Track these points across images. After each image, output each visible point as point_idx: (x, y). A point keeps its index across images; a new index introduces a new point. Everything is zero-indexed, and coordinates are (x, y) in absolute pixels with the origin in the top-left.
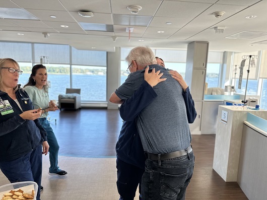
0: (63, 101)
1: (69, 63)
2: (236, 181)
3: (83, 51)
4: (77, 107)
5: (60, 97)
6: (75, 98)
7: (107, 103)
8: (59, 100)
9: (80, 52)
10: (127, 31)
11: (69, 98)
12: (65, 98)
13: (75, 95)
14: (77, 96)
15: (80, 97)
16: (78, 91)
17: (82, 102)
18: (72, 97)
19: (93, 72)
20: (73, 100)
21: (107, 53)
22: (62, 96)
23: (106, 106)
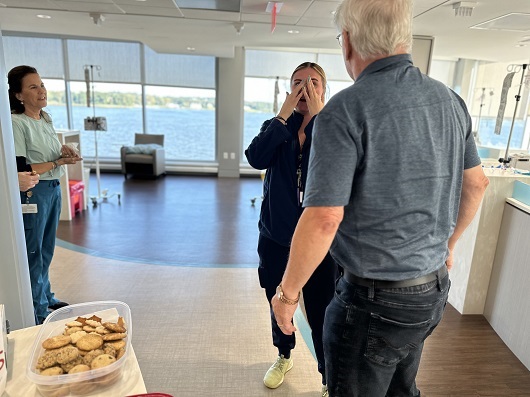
0: (131, 158)
1: (139, 81)
2: (481, 313)
3: (168, 55)
4: (159, 171)
5: (125, 151)
6: (153, 154)
7: (217, 164)
8: (123, 157)
9: (162, 57)
10: (269, 10)
11: (142, 153)
12: (133, 153)
13: (153, 147)
14: (158, 150)
15: (163, 152)
16: (159, 140)
17: (167, 163)
18: (147, 152)
19: (180, 103)
20: (150, 157)
21: (217, 60)
22: (127, 149)
23: (215, 170)
